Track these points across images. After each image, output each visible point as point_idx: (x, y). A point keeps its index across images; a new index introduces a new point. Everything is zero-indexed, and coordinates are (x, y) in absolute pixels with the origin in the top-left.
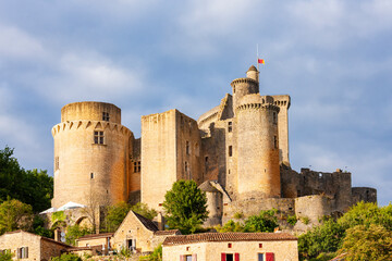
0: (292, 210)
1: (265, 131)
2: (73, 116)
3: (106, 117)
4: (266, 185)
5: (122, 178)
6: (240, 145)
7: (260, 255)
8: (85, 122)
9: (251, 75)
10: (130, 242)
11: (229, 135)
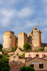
0: (44, 49)
1: (39, 36)
2: (6, 33)
3: (12, 34)
4: (39, 45)
5: (14, 44)
6: (34, 38)
7: (43, 55)
8: (8, 34)
9: (35, 28)
10: (18, 53)
11: (33, 37)
